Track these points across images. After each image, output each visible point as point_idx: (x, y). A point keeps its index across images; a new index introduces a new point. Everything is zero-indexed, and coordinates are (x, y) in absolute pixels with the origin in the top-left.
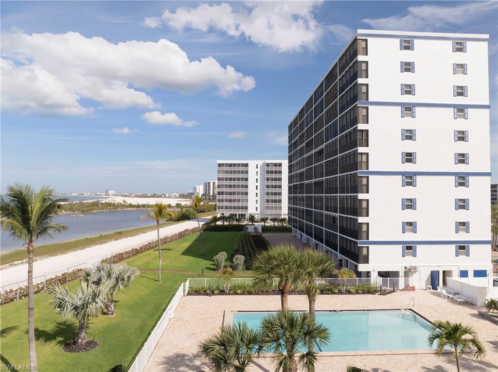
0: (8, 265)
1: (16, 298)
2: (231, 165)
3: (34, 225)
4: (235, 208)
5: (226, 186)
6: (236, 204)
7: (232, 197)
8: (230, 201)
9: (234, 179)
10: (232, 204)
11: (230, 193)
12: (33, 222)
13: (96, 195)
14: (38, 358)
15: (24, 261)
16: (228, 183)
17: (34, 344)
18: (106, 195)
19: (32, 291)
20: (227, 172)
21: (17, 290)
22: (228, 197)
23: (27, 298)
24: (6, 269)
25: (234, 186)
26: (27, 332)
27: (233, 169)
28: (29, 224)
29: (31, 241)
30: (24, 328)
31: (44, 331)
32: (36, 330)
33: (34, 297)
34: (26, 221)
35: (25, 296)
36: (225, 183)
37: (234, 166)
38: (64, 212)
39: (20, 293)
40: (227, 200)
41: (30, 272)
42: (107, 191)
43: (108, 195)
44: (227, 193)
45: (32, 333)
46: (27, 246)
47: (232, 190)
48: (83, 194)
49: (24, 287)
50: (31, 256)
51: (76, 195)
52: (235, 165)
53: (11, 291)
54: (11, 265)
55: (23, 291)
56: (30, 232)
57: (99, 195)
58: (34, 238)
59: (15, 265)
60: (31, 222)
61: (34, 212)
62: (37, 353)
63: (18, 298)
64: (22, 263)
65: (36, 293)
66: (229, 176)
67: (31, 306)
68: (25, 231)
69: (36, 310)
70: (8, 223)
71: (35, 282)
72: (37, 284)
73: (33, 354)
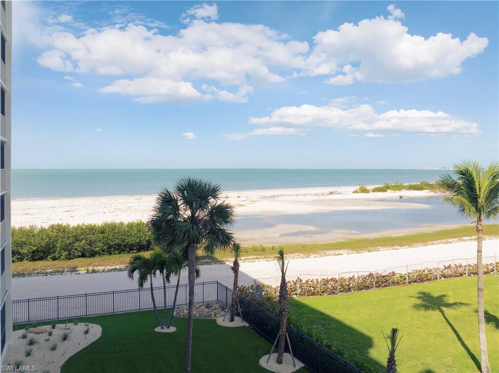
0: (456, 239)
1: (465, 274)
3: (483, 203)
12: (481, 200)
14: (488, 343)
15: (472, 238)
17: (483, 326)
19: (481, 270)
21: (466, 266)
23: (476, 276)
24: (455, 243)
26: (477, 311)
28: (476, 202)
29: (480, 219)
30: (475, 306)
31: (495, 316)
32: (486, 313)
33: (484, 277)
34: (473, 198)
35: (474, 274)
39: (469, 269)
41: (479, 251)
45: (482, 314)
46: (476, 224)
49: (473, 265)
50: (480, 235)
53: (460, 266)
54: (460, 240)
55: (471, 268)
56: (479, 210)
58: (483, 217)
59: (464, 241)
60: (480, 200)
61: (483, 190)
62: (487, 336)
63: (467, 274)
64: (471, 240)
65: (485, 273)
67: (481, 287)
68: (473, 209)
69: (485, 292)
70: (457, 199)
71: (485, 262)
72: (487, 265)
73: (483, 337)
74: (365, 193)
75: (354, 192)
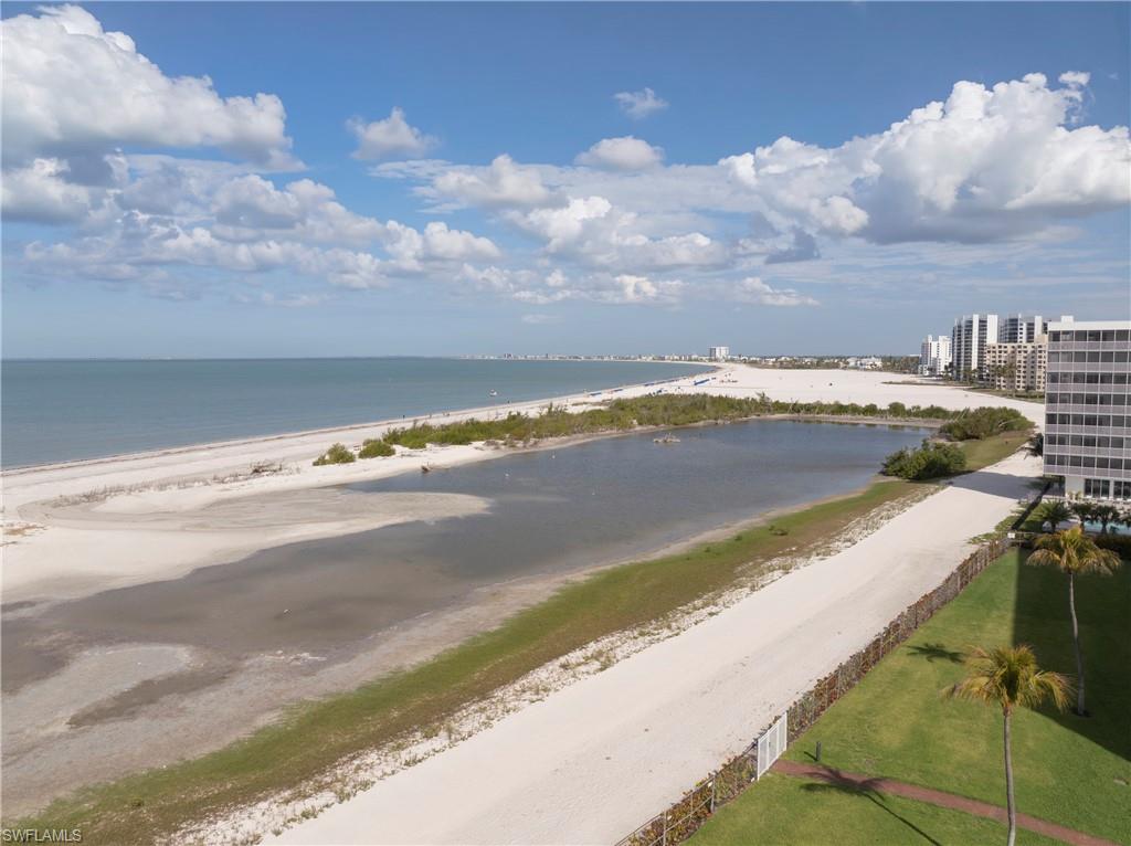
2: (1095, 335)
4: (1103, 463)
5: (1077, 399)
6: (1109, 453)
7: (1096, 432)
8: (1090, 442)
9: (1105, 379)
10: (1097, 453)
11: (1091, 421)
13: (690, 360)
16: (1085, 389)
18: (710, 360)
20: (1080, 357)
22: (1084, 431)
25: (1104, 400)
27: (1101, 347)
36: (1073, 388)
37: (1104, 339)
38: (638, 428)
40: (1077, 441)
42: (712, 352)
43: (716, 360)
44: (1078, 420)
47: (1097, 411)
48: (663, 359)
51: (650, 359)
52: (1107, 335)
57: (696, 360)
66: (1087, 368)
74: (344, 462)
75: (315, 464)
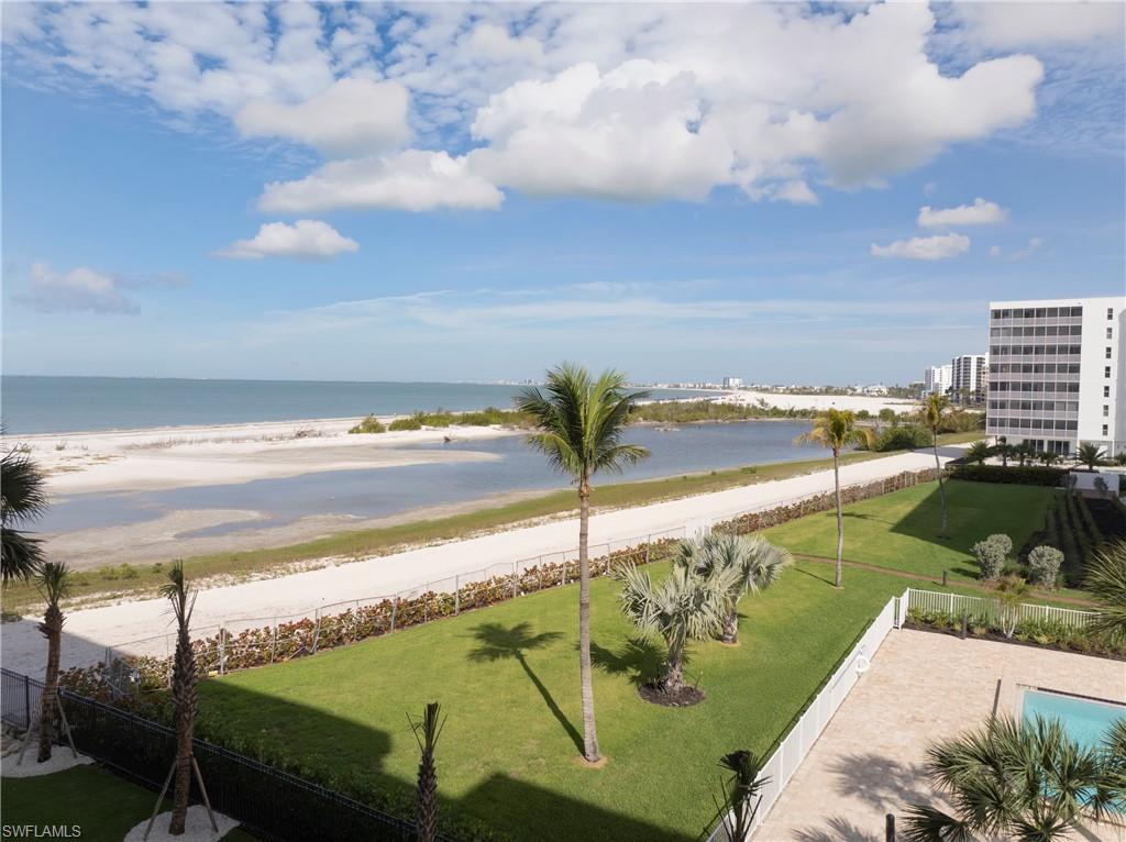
0: (547, 517)
1: (560, 581)
2: (1029, 313)
3: (591, 446)
4: (1037, 424)
5: (1015, 368)
6: (1042, 415)
7: (1032, 397)
8: (1026, 406)
9: (1039, 350)
10: (1032, 415)
11: (1026, 387)
12: (588, 440)
13: (704, 388)
14: (596, 699)
15: (574, 512)
16: (1021, 359)
17: (589, 671)
18: (724, 388)
19: (587, 571)
20: (1017, 331)
21: (562, 566)
22: (1020, 396)
23: (578, 583)
24: (544, 524)
25: (1038, 369)
26: (578, 648)
27: (1034, 322)
28: (581, 443)
29: (585, 476)
30: (573, 638)
31: (606, 651)
32: (593, 647)
33: (589, 583)
34: (575, 437)
35: (575, 579)
36: (1011, 359)
37: (1038, 316)
38: (643, 423)
39: (567, 571)
40: (1015, 405)
41: (583, 535)
42: (726, 380)
43: (729, 388)
44: (1015, 387)
45: (586, 650)
46: (578, 484)
47: (1032, 378)
48: (678, 386)
49: (573, 562)
50: (585, 505)
51: (665, 387)
52: (1040, 312)
53: (553, 567)
54: (552, 518)
55: (571, 569)
56: (582, 459)
57: (710, 388)
58: (590, 471)
59: (560, 519)
60: (586, 440)
61: (590, 422)
62: (594, 690)
63: (563, 581)
64: (571, 516)
65: (594, 576)
66: (1023, 341)
67: (586, 600)
68: (574, 456)
69: (593, 609)
70: (549, 439)
71: (591, 557)
72: (596, 559)
73: (588, 691)
74: (375, 432)
75: (351, 432)
